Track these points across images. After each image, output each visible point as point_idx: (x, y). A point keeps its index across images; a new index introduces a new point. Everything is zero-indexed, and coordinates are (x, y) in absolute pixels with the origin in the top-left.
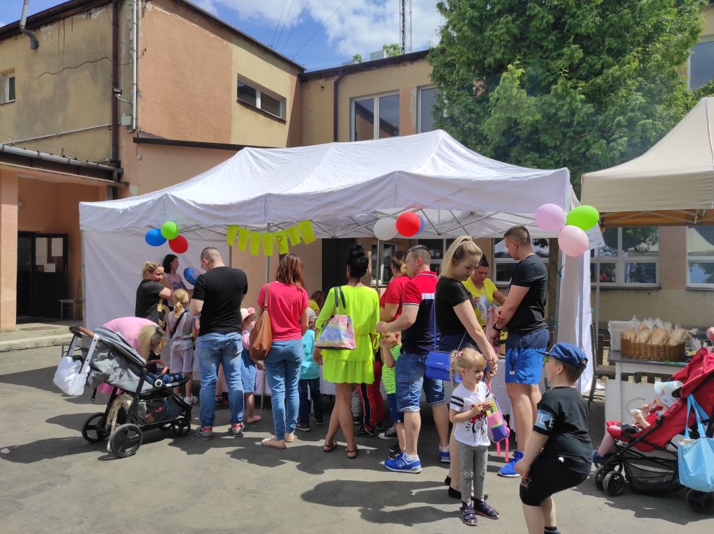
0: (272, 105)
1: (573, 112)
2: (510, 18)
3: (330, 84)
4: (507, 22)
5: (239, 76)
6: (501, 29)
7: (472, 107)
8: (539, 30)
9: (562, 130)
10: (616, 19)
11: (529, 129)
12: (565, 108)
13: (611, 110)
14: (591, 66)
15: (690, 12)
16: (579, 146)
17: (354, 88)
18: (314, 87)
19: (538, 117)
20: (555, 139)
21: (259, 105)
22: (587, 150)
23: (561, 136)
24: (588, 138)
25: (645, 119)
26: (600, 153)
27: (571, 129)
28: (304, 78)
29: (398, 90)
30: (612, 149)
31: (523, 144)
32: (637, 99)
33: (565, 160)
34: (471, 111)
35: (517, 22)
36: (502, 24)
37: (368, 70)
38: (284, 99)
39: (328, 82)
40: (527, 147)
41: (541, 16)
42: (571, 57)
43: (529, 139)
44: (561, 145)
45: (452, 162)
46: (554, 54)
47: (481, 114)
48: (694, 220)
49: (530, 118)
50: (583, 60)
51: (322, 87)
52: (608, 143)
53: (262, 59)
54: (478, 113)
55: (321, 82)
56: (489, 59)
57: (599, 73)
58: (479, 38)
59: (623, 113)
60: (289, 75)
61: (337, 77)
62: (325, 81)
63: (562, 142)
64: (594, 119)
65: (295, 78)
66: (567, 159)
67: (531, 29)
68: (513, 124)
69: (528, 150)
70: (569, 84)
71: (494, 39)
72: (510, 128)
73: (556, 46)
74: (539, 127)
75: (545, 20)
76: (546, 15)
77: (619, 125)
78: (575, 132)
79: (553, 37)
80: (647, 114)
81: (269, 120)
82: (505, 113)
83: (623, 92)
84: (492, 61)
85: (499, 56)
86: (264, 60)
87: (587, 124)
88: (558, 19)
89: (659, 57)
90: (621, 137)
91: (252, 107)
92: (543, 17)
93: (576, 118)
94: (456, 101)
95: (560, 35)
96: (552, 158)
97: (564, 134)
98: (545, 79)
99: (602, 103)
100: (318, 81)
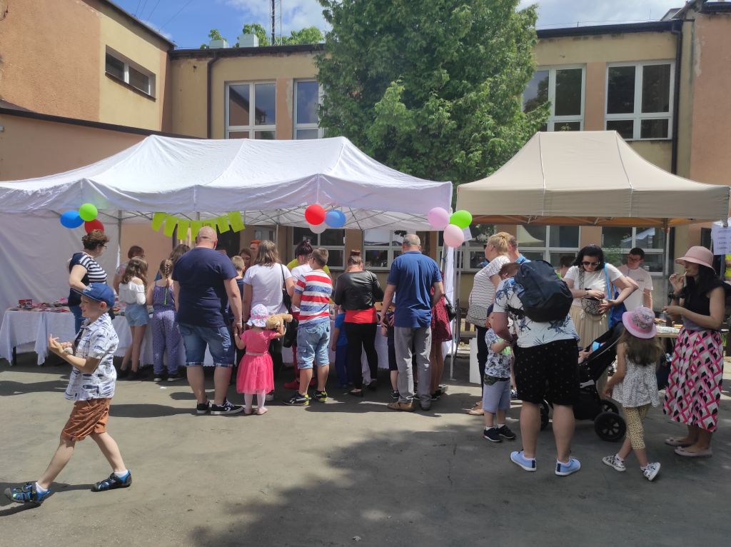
0: (140, 81)
1: (440, 126)
2: (390, 38)
3: (203, 65)
4: (388, 41)
5: (108, 48)
6: (383, 46)
7: (356, 112)
8: (413, 51)
9: (431, 139)
10: (474, 52)
11: (405, 137)
12: (435, 123)
13: (470, 128)
14: (455, 89)
15: (526, 49)
16: (443, 154)
17: (229, 71)
18: (186, 66)
19: (414, 127)
20: (425, 147)
21: (127, 79)
22: (450, 159)
23: (430, 145)
24: (451, 148)
25: (494, 137)
26: (461, 162)
27: (439, 140)
28: (174, 56)
29: (275, 80)
30: (469, 160)
31: (398, 149)
32: (488, 120)
33: (432, 165)
34: (356, 115)
35: (395, 42)
36: (384, 42)
37: (243, 56)
38: (153, 76)
39: (201, 62)
40: (402, 152)
41: (416, 40)
42: (440, 79)
43: (403, 145)
44: (430, 152)
45: (357, 167)
46: (426, 74)
47: (364, 119)
48: (527, 221)
49: (407, 128)
50: (448, 82)
51: (195, 67)
52: (467, 154)
53: (131, 30)
54: (361, 118)
55: (194, 61)
56: (372, 72)
57: (461, 95)
58: (363, 51)
59: (477, 130)
60: (158, 49)
61: (210, 59)
62: (198, 60)
63: (431, 149)
64: (456, 133)
65: (165, 54)
66: (434, 164)
67: (407, 49)
68: (392, 131)
69: (403, 155)
70: (438, 102)
71: (377, 54)
72: (389, 133)
73: (427, 67)
74: (413, 136)
75: (419, 44)
76: (420, 39)
77: (475, 141)
78: (441, 143)
79: (425, 60)
80: (495, 133)
81: (138, 96)
82: (387, 121)
83: (478, 113)
84: (375, 74)
85: (381, 70)
86: (134, 32)
87: (451, 137)
88: (429, 44)
89: (504, 87)
90: (477, 150)
91: (120, 80)
92: (417, 42)
93: (443, 131)
94: (342, 104)
95: (430, 59)
96: (423, 163)
97: (432, 144)
98: (418, 95)
99: (462, 120)
100: (189, 60)
